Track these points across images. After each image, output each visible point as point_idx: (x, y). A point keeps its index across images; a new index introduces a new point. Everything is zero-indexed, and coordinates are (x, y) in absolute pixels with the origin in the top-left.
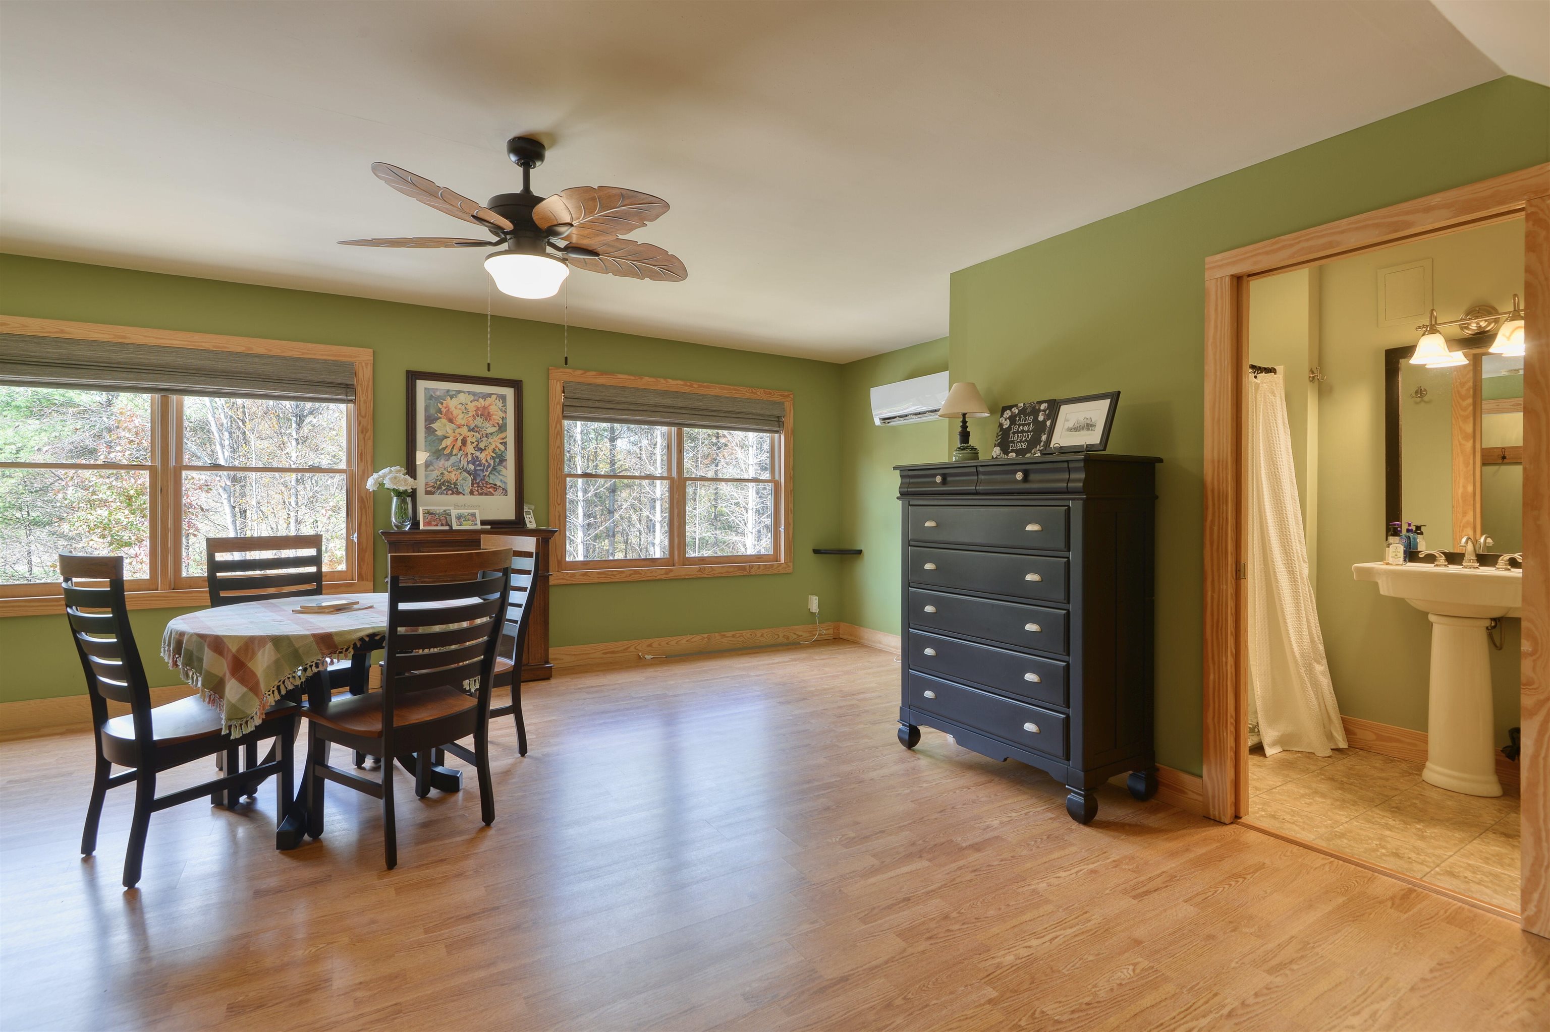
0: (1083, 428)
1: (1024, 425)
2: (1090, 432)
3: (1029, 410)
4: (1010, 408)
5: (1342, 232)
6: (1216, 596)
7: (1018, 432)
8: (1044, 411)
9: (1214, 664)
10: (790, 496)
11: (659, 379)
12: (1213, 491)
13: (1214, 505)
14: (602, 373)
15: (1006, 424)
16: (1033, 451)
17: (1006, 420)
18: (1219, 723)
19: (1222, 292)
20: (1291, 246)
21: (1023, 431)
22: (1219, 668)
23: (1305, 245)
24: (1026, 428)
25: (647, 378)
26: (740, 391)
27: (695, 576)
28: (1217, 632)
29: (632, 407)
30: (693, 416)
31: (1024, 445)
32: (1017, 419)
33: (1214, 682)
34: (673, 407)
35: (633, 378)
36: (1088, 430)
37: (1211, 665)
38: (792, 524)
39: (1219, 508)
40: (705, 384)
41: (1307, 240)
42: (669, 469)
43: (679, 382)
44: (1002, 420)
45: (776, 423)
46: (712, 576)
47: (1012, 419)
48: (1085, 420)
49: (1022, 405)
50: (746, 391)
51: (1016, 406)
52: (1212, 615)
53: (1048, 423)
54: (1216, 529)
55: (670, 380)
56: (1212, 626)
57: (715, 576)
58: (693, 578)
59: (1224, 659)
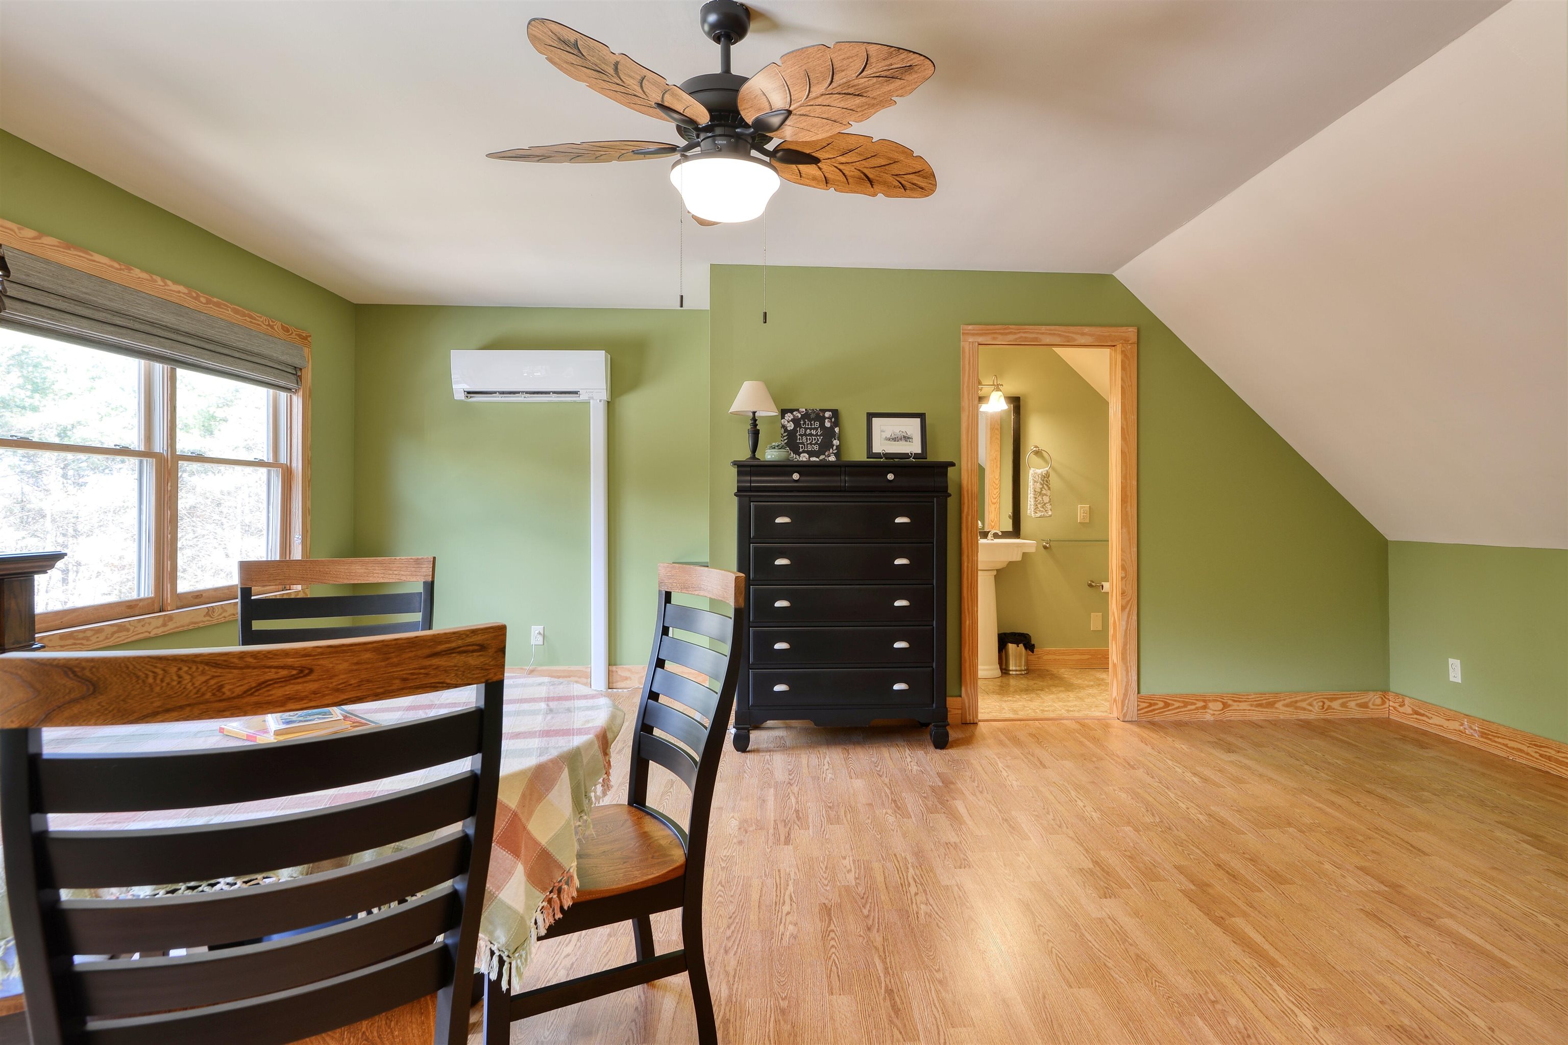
0: (901, 439)
1: (811, 429)
2: (908, 443)
3: (813, 416)
4: (791, 411)
5: (1043, 334)
6: (970, 565)
7: (805, 435)
8: (830, 418)
9: (969, 614)
10: (307, 489)
11: (154, 277)
12: (968, 491)
13: (968, 501)
14: (69, 245)
15: (791, 426)
16: (827, 454)
17: (788, 422)
18: (972, 654)
19: (973, 353)
20: (1015, 333)
21: (811, 435)
22: (972, 614)
23: (1023, 335)
24: (814, 432)
25: (137, 271)
26: (255, 319)
27: (201, 625)
28: (971, 591)
29: (118, 321)
30: (200, 350)
31: (816, 448)
32: (802, 422)
33: (969, 626)
34: (177, 331)
35: (116, 265)
36: (906, 441)
37: (967, 614)
38: (309, 531)
39: (972, 503)
40: (215, 300)
41: (1024, 332)
42: (149, 437)
43: (181, 288)
44: (784, 422)
45: (293, 377)
46: (223, 620)
47: (795, 421)
48: (901, 433)
49: (804, 410)
50: (262, 322)
51: (797, 410)
52: (968, 579)
53: (837, 430)
54: (970, 518)
55: (169, 282)
56: (968, 587)
57: (227, 619)
58: (199, 628)
59: (976, 609)
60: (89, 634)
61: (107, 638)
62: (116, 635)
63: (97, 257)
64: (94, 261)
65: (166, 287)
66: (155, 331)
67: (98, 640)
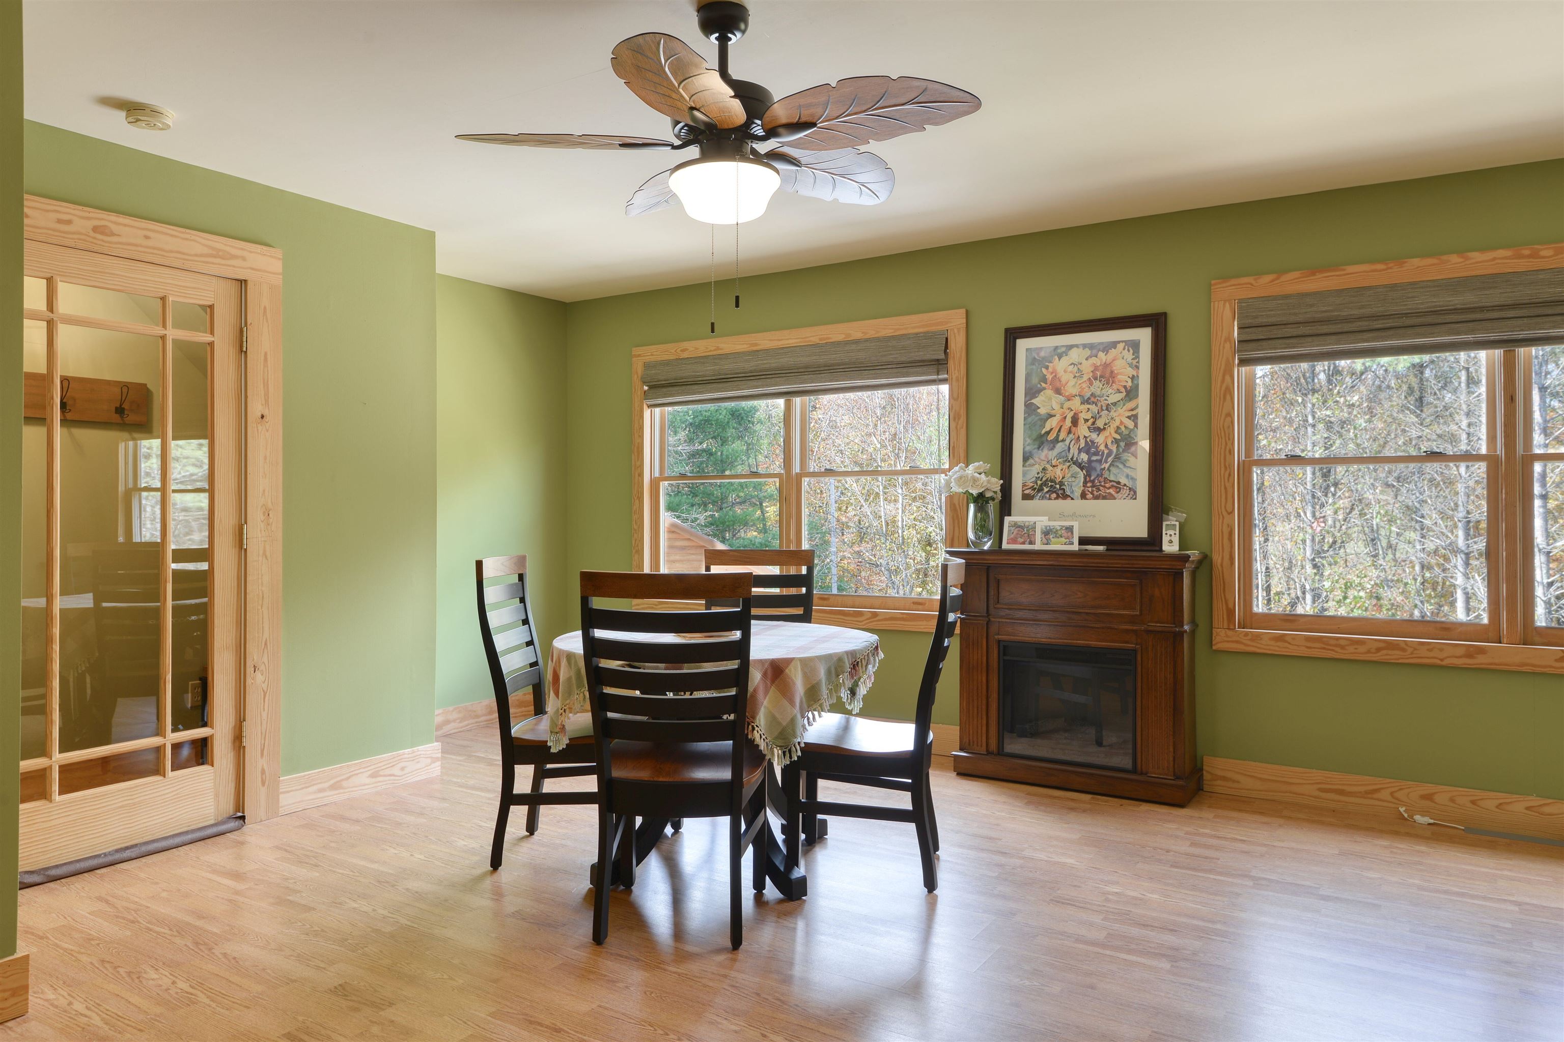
11: (1444, 258)
14: (1313, 271)
25: (1416, 261)
30: (1537, 320)
35: (1381, 268)
55: (1474, 254)
60: (1342, 642)
61: (1369, 652)
62: (1385, 652)
63: (1351, 269)
64: (1348, 274)
65: (1467, 262)
66: (1440, 319)
67: (1356, 651)
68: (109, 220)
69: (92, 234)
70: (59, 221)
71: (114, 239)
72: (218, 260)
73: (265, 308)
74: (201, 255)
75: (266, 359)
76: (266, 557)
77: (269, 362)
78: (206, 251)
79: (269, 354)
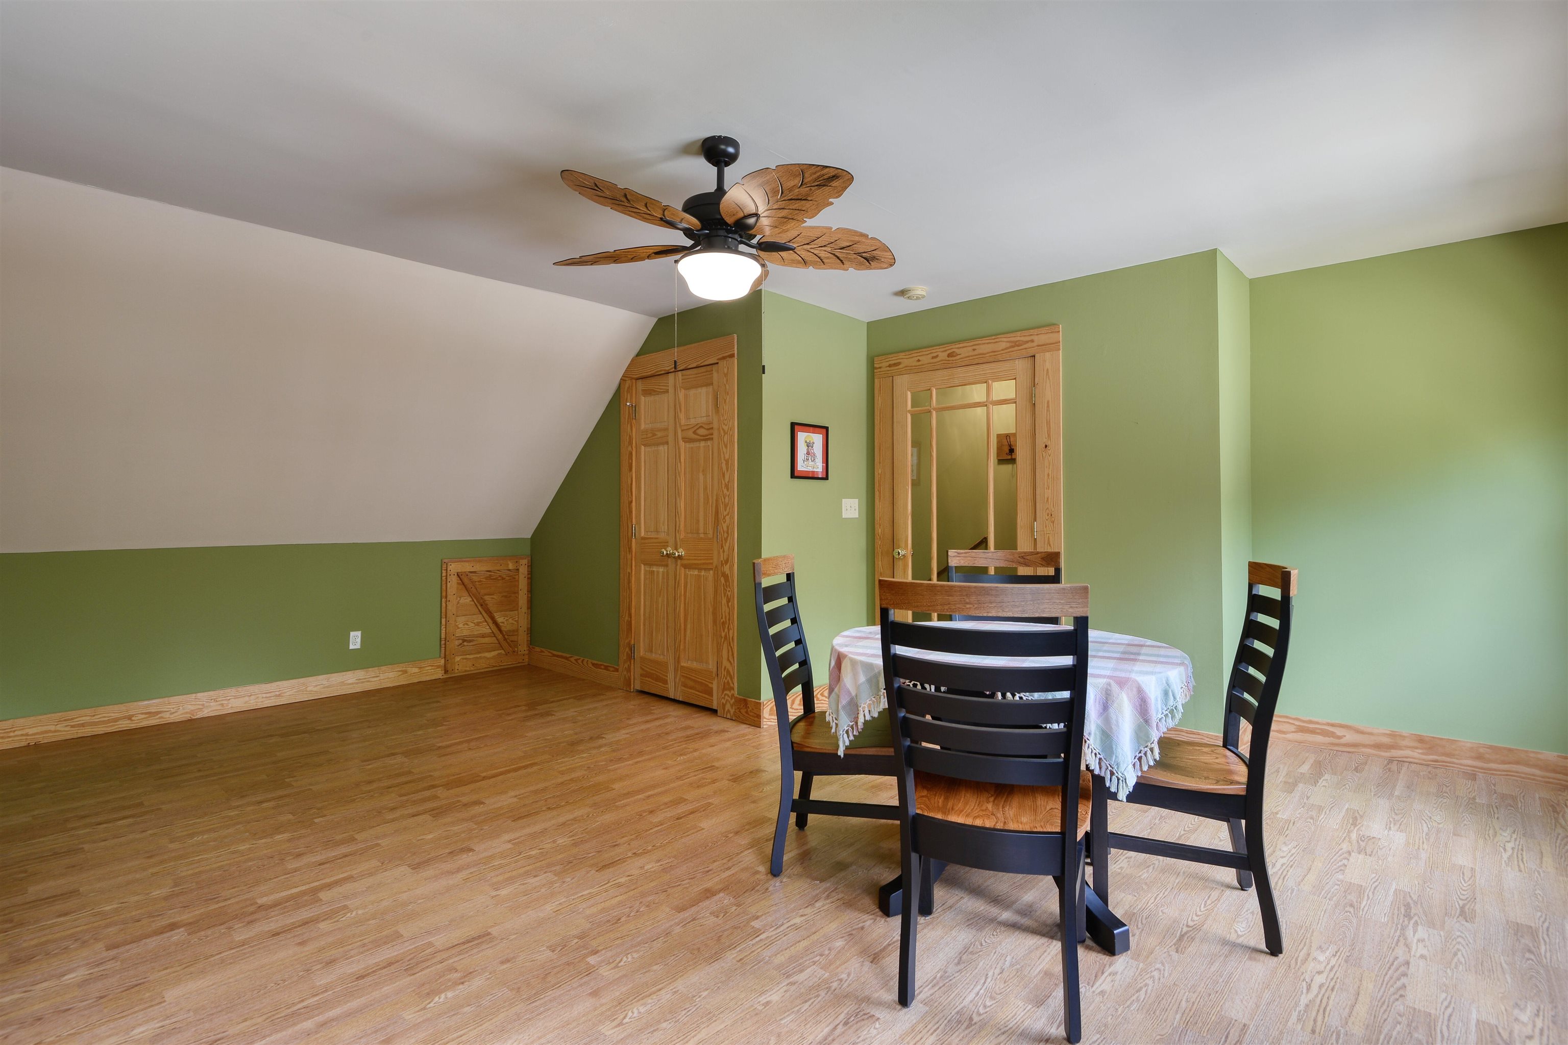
68: (954, 348)
69: (948, 359)
70: (933, 358)
71: (958, 357)
72: (1016, 348)
73: (1047, 370)
74: (1006, 349)
75: (1048, 406)
76: (1050, 545)
77: (1051, 408)
78: (1008, 345)
79: (1050, 402)
